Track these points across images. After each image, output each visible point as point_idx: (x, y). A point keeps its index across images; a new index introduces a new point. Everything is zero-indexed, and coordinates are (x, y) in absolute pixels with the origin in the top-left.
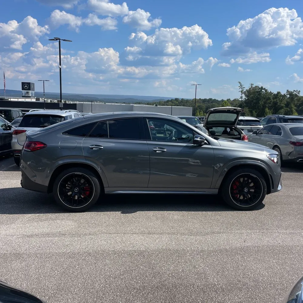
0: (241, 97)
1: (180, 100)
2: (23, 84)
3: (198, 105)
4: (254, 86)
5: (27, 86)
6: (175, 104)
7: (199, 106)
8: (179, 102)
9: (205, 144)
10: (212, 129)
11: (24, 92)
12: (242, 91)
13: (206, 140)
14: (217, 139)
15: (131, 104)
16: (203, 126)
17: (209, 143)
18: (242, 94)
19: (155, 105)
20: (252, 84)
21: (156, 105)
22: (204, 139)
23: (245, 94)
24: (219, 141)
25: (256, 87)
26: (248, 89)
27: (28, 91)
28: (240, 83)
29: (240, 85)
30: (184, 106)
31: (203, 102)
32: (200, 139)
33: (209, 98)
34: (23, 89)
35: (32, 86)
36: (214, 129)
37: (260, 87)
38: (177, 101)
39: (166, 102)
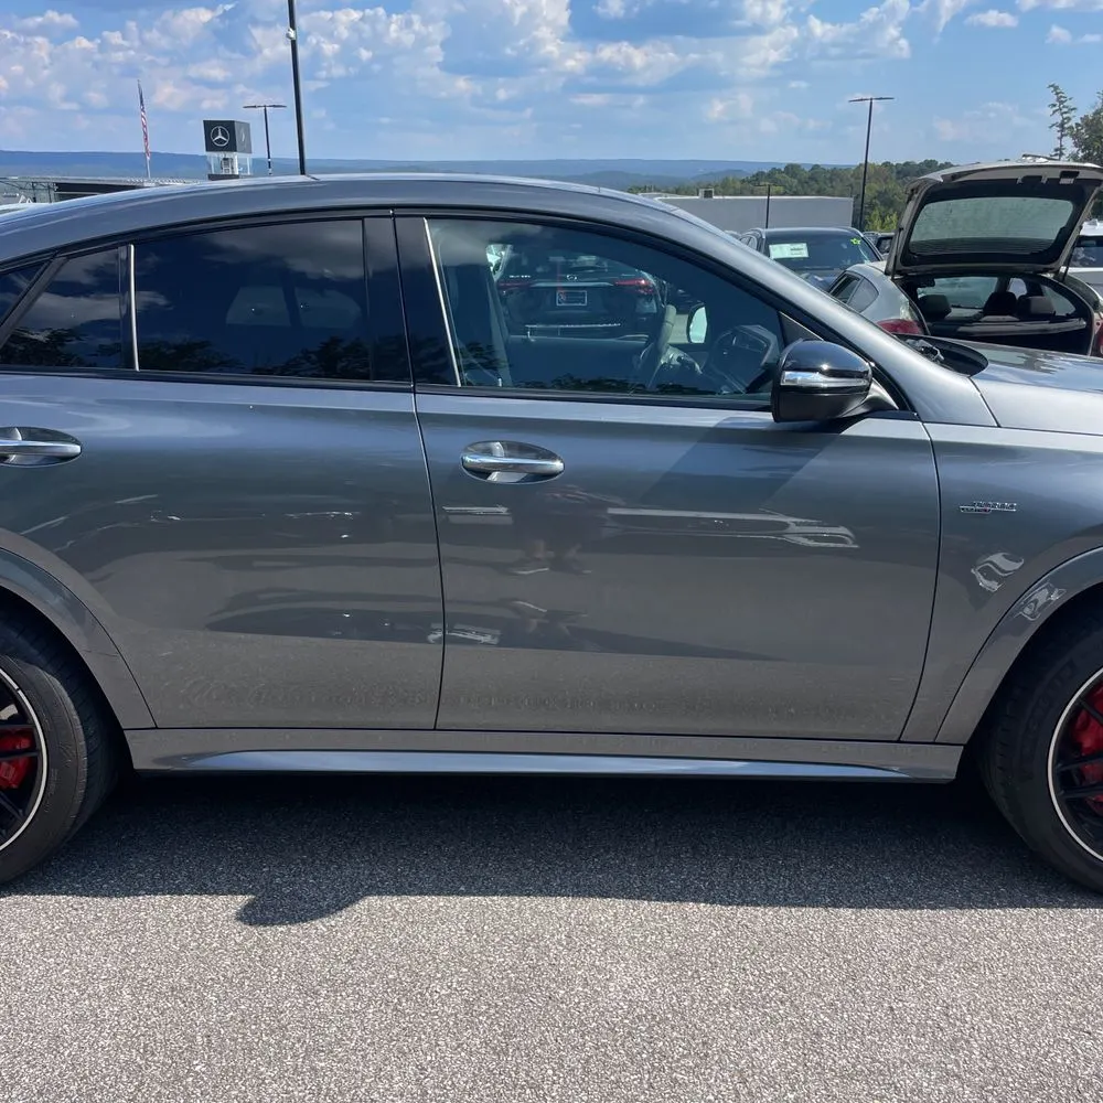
0: (1056, 150)
1: (807, 170)
2: (210, 127)
3: (878, 188)
5: (222, 135)
6: (785, 187)
7: (880, 195)
8: (800, 181)
9: (877, 409)
10: (933, 285)
11: (216, 157)
12: (1062, 125)
13: (882, 375)
14: (969, 365)
16: (886, 273)
17: (904, 405)
18: (1062, 136)
19: (702, 192)
21: (708, 194)
22: (861, 375)
23: (1074, 136)
24: (984, 386)
26: (1090, 113)
27: (228, 155)
28: (1056, 88)
29: (1056, 97)
30: (819, 193)
31: (898, 178)
32: (832, 373)
33: (923, 161)
34: (210, 147)
35: (241, 136)
36: (942, 287)
38: (794, 175)
39: (750, 182)
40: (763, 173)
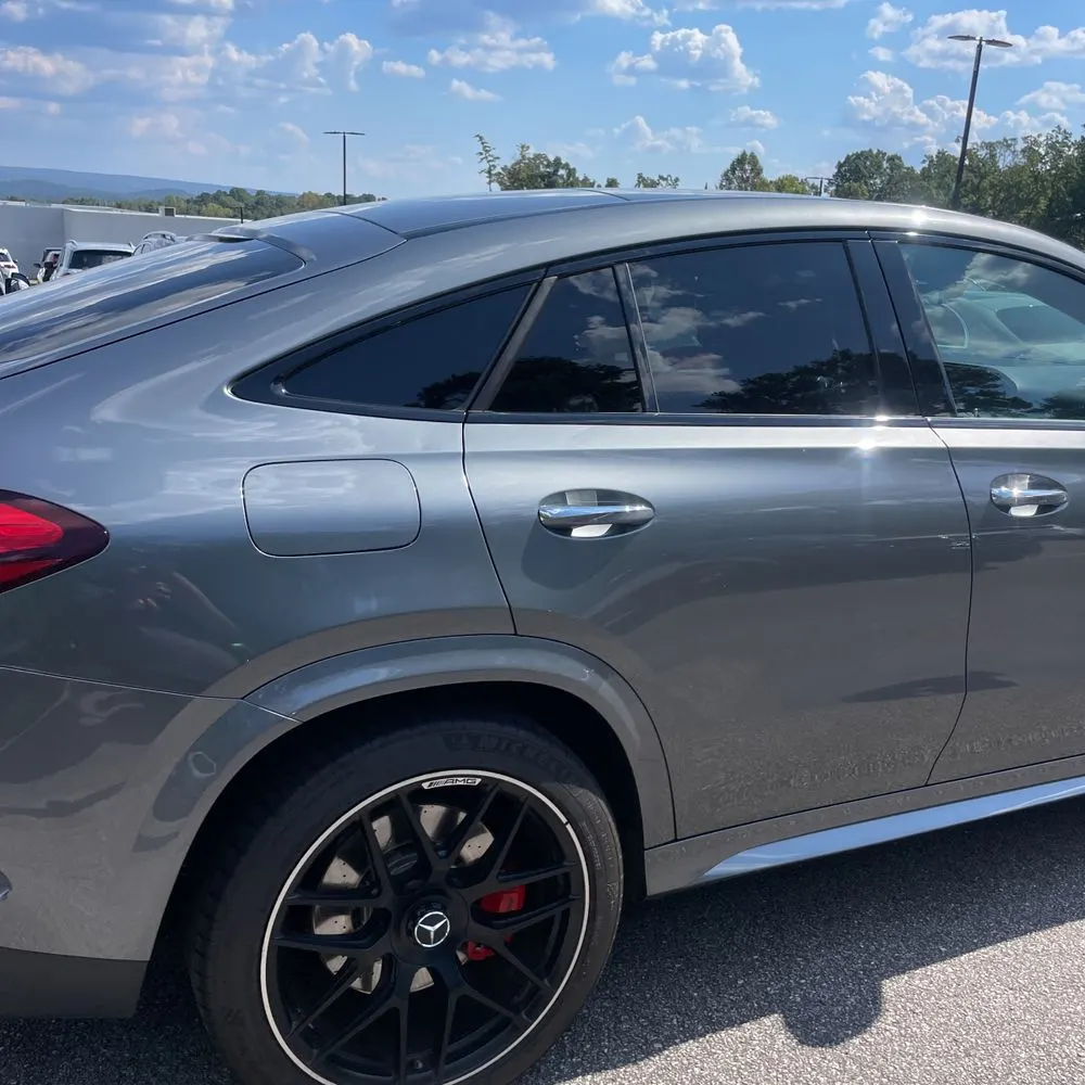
1: (252, 194)
4: (531, 153)
8: (247, 204)
12: (489, 172)
15: (54, 206)
18: (491, 182)
19: (162, 209)
20: (523, 147)
21: (169, 212)
23: (500, 183)
25: (538, 157)
26: (510, 164)
28: (481, 138)
29: (481, 146)
37: (552, 158)
38: (240, 199)
39: (195, 202)
40: (208, 194)
